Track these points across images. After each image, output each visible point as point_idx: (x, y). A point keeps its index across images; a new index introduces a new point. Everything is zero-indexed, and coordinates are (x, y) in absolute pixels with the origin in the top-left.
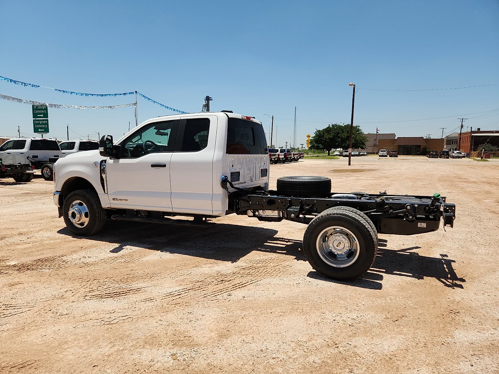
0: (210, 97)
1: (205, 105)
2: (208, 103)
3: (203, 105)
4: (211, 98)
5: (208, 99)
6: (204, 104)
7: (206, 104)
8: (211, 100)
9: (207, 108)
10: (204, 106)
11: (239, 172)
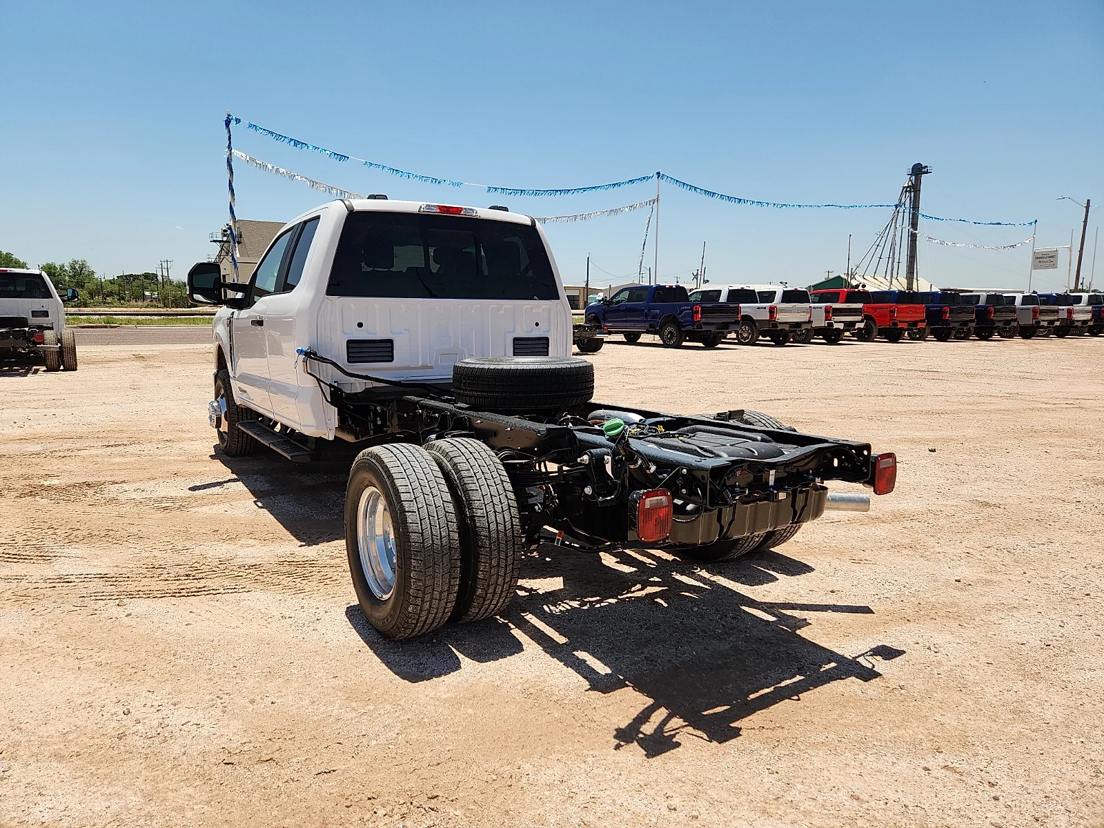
0: (924, 165)
1: (908, 187)
2: (918, 181)
3: (904, 188)
4: (926, 167)
5: (918, 171)
6: (906, 185)
7: (910, 184)
8: (927, 173)
9: (913, 193)
10: (906, 191)
11: (391, 341)
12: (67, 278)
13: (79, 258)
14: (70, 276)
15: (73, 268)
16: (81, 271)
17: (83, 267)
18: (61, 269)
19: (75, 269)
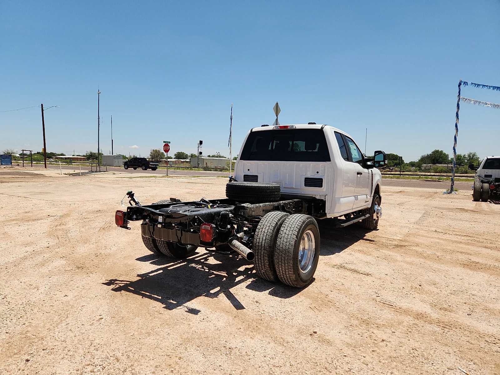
11: (257, 176)
12: (466, 161)
13: (473, 152)
14: (467, 160)
15: (469, 156)
16: (473, 157)
17: (474, 155)
18: (463, 157)
19: (470, 156)
